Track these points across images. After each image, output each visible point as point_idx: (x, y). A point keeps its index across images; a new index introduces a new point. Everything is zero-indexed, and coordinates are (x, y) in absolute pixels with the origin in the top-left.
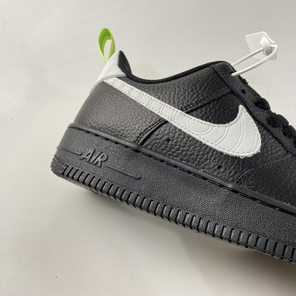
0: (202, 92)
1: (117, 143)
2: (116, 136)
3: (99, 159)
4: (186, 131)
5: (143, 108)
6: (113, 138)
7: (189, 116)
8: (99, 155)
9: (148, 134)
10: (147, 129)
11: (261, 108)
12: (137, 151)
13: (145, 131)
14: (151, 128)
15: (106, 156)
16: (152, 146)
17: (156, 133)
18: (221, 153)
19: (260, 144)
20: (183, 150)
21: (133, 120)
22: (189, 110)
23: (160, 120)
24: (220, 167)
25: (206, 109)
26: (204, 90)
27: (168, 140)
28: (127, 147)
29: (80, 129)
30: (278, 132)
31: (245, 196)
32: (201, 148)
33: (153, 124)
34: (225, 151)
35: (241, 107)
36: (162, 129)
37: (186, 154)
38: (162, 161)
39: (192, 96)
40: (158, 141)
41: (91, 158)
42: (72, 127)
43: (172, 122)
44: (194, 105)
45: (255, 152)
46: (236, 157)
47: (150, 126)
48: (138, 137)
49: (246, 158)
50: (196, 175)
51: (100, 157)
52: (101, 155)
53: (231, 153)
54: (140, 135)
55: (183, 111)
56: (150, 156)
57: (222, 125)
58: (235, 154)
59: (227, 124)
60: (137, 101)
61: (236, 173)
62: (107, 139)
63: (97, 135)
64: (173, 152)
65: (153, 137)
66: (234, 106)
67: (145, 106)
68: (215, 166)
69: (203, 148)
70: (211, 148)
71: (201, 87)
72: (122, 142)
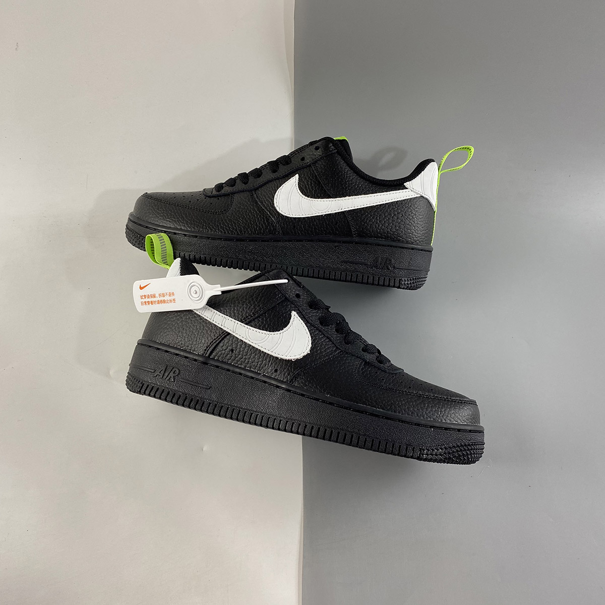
0: (258, 303)
1: (186, 357)
2: (185, 351)
3: (172, 374)
4: (246, 341)
5: (207, 322)
6: (182, 353)
7: (249, 327)
8: (172, 370)
9: (213, 346)
10: (213, 341)
11: (315, 309)
12: (205, 363)
13: (210, 344)
14: (216, 341)
15: (177, 371)
16: (219, 357)
17: (221, 344)
18: (277, 358)
19: (310, 345)
20: (245, 359)
21: (199, 334)
22: (248, 321)
23: (223, 332)
24: (276, 371)
25: (263, 319)
26: (260, 300)
27: (232, 350)
28: (195, 360)
29: (150, 347)
30: (331, 330)
31: (296, 394)
32: (261, 355)
33: (218, 337)
34: (280, 356)
35: (294, 313)
36: (226, 340)
37: (248, 362)
38: (228, 370)
39: (250, 307)
40: (223, 352)
41: (164, 374)
42: (140, 344)
43: (234, 334)
44: (252, 317)
45: (305, 354)
46: (289, 360)
47: (215, 339)
48: (205, 350)
49: (297, 360)
50: (257, 379)
51: (172, 372)
52: (174, 370)
53: (284, 357)
54: (207, 348)
55: (242, 322)
56: (217, 367)
57: (277, 332)
58: (288, 358)
59: (281, 331)
60: (201, 315)
61: (289, 374)
62: (177, 355)
63: (167, 351)
64: (238, 361)
65: (219, 348)
66: (287, 312)
67: (209, 320)
68: (272, 370)
69: (262, 355)
70: (268, 354)
71: (257, 298)
72: (191, 356)
